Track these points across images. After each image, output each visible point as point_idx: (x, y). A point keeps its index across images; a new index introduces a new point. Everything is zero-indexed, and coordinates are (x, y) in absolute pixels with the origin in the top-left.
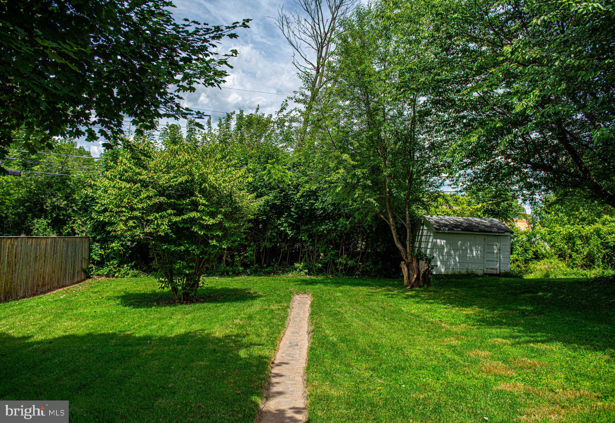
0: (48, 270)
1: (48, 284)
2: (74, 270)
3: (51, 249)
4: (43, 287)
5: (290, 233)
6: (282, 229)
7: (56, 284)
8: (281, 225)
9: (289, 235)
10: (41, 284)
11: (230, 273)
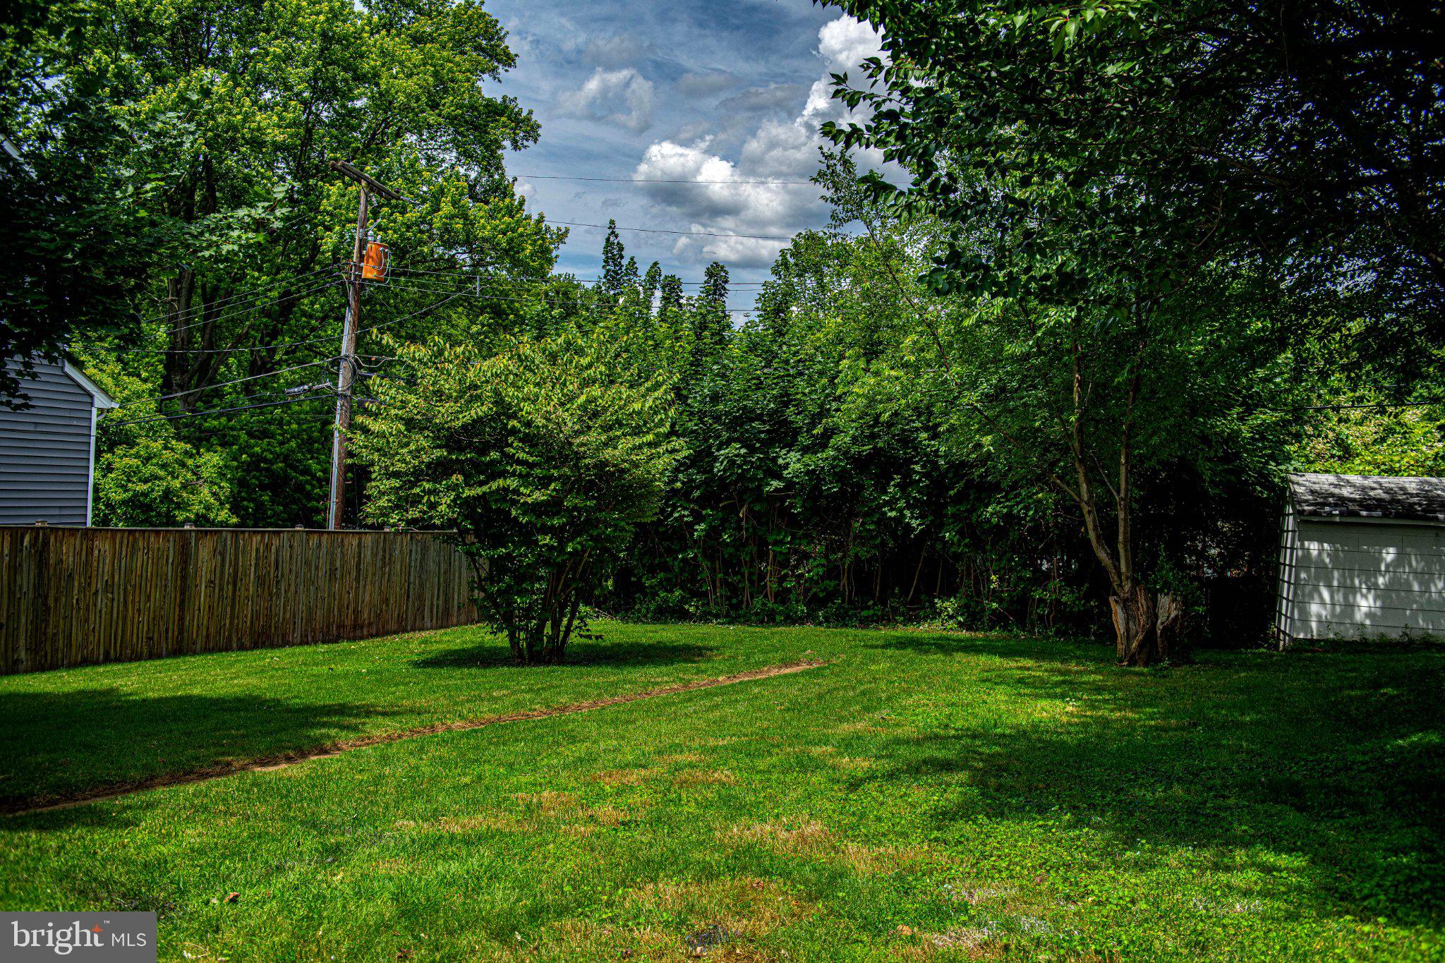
0: (367, 598)
1: (370, 624)
2: (446, 601)
3: (375, 555)
4: (355, 628)
5: (914, 523)
6: (893, 514)
7: (393, 625)
8: (891, 504)
9: (914, 529)
10: (348, 622)
11: (778, 618)
